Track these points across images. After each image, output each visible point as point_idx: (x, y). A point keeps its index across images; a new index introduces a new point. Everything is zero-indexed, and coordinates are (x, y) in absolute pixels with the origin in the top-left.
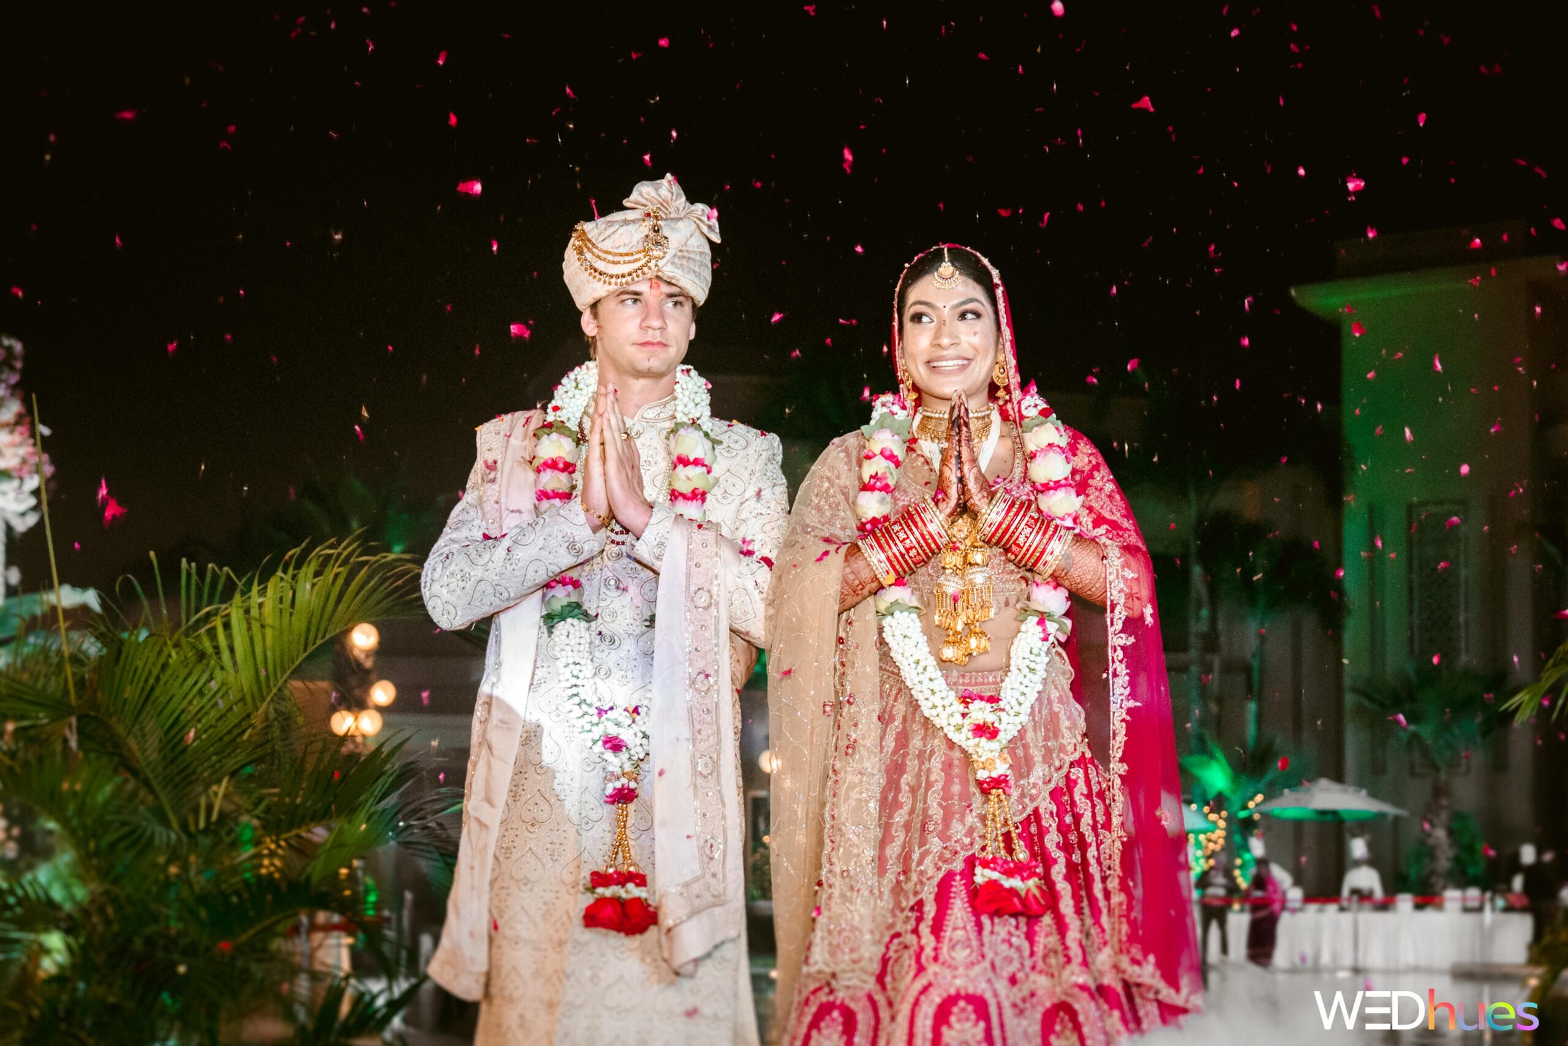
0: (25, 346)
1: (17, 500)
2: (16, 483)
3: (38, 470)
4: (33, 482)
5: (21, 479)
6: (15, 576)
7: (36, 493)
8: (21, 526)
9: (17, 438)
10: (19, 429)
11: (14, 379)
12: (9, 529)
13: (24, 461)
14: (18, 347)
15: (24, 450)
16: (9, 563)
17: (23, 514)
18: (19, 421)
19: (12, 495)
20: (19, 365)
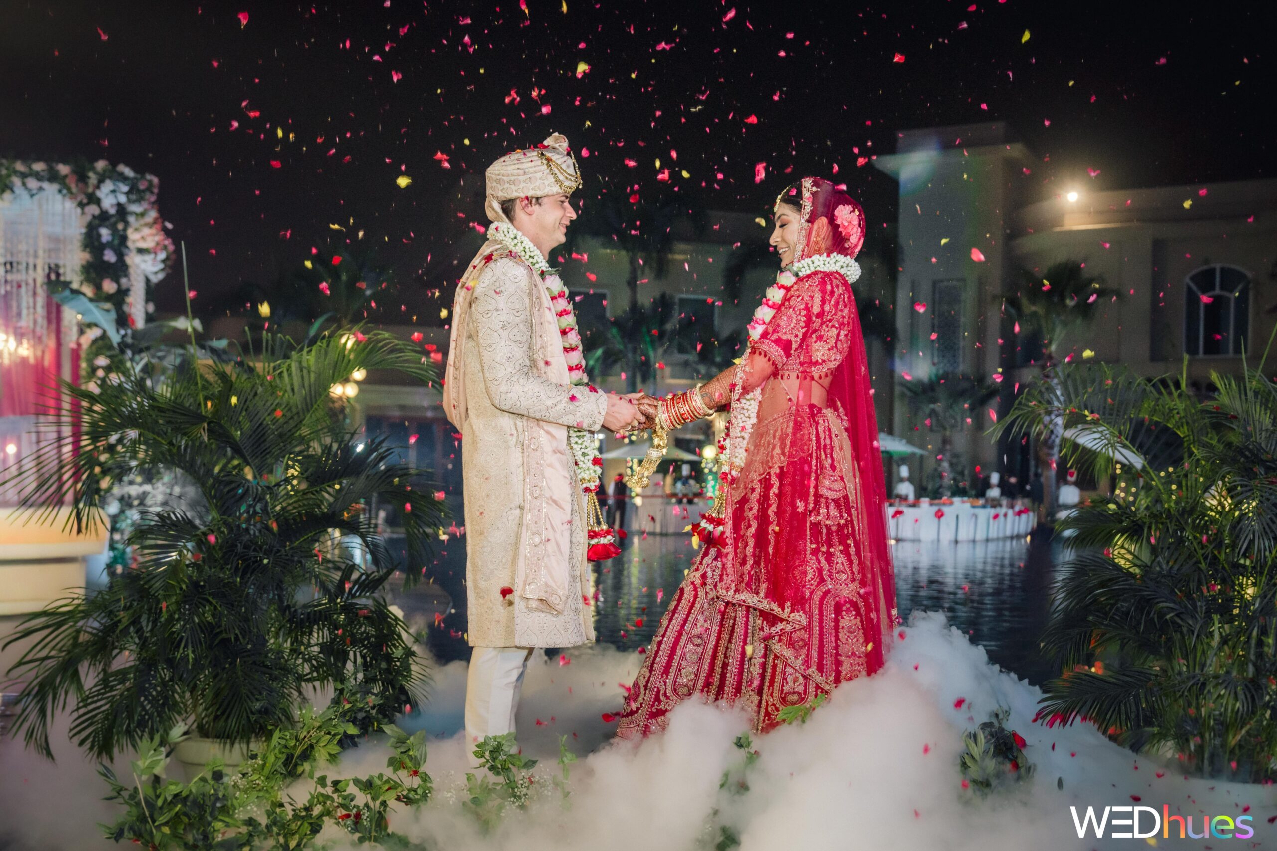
0: (160, 180)
1: (153, 265)
2: (152, 256)
3: (165, 248)
4: (162, 256)
5: (155, 253)
6: (151, 308)
7: (164, 261)
8: (155, 279)
9: (153, 231)
10: (155, 226)
11: (153, 199)
12: (148, 281)
13: (158, 244)
14: (155, 180)
15: (159, 237)
16: (147, 300)
17: (156, 273)
18: (155, 222)
19: (150, 262)
20: (156, 191)
